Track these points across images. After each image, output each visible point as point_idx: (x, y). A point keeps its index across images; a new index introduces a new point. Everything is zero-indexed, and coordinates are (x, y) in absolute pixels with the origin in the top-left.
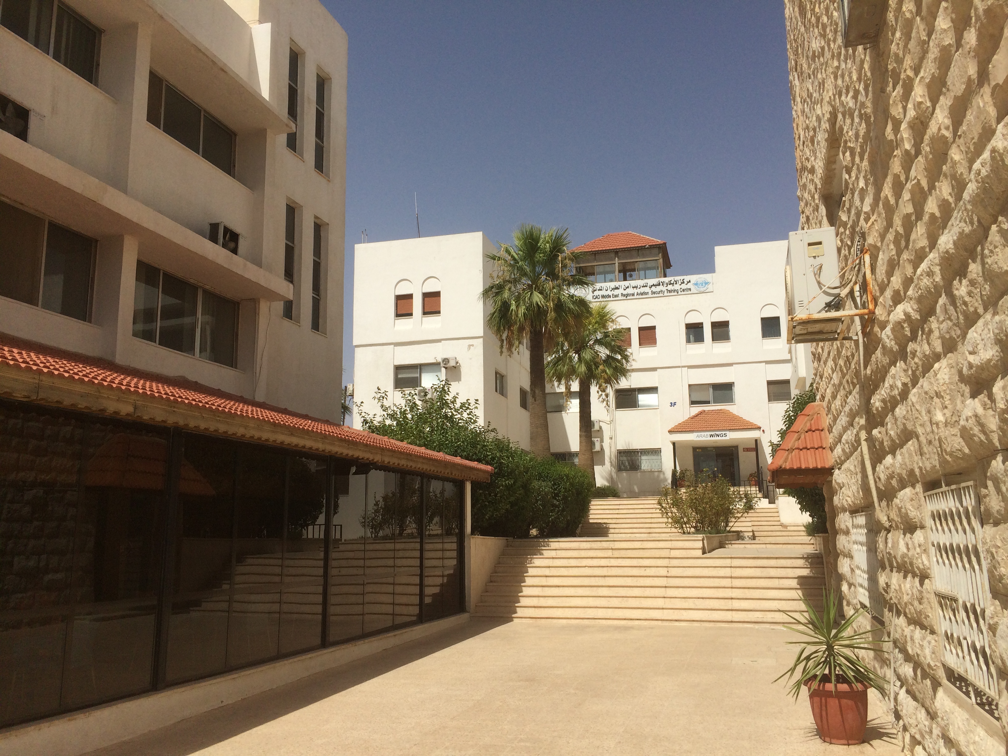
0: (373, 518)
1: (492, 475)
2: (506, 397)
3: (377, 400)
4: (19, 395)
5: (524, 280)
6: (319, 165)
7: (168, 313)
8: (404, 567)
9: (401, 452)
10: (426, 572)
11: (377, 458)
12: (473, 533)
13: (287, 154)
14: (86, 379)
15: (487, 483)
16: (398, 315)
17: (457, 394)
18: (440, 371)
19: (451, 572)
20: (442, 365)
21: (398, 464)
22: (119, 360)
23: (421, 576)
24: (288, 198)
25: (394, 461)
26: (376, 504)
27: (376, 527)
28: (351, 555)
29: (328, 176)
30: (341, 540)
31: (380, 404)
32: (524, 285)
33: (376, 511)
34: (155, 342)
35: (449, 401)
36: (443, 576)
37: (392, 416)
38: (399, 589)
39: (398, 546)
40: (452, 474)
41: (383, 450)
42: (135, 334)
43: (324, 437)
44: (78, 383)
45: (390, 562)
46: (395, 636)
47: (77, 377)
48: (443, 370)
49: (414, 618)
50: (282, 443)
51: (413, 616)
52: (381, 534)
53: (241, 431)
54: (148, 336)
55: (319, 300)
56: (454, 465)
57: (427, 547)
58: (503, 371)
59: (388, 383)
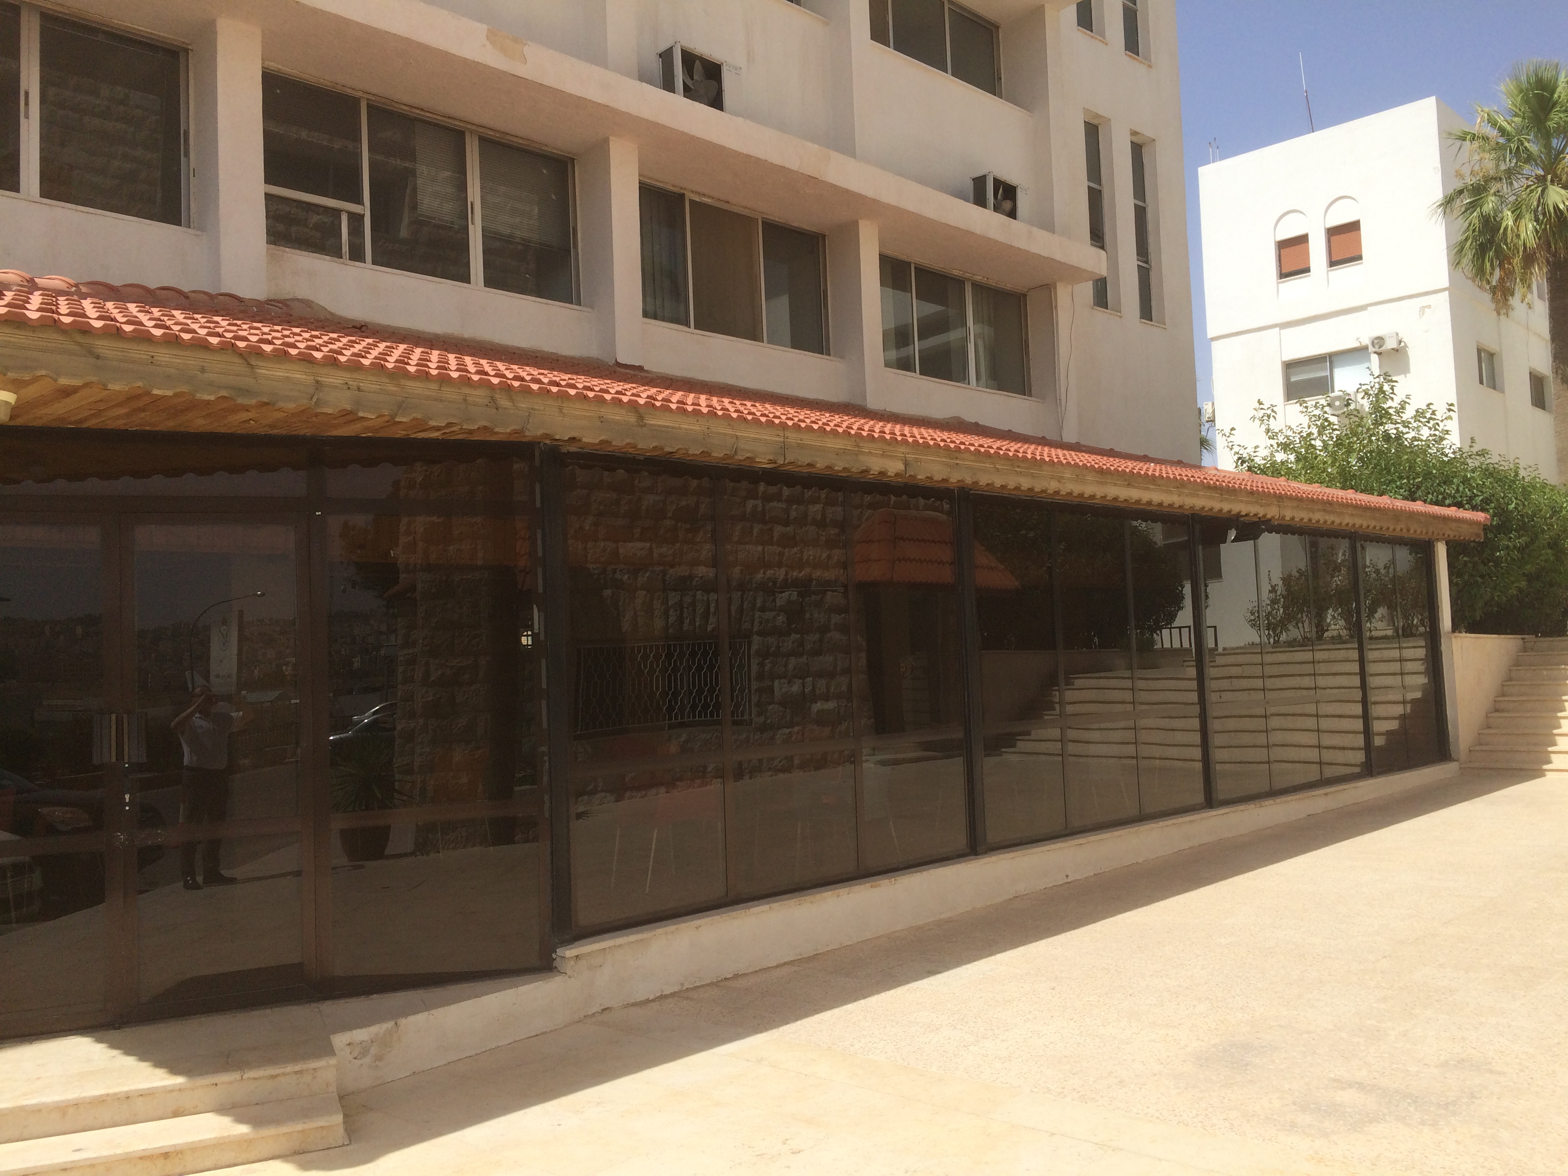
0: (1270, 613)
1: (1486, 528)
2: (1502, 391)
3: (1257, 422)
4: (763, 461)
5: (1527, 169)
6: (1132, 44)
7: (928, 328)
8: (1330, 688)
9: (1312, 500)
10: (1373, 697)
11: (1272, 512)
12: (1455, 628)
13: (1080, 36)
14: (840, 430)
15: (1479, 543)
16: (1284, 275)
17: (1408, 397)
18: (1369, 360)
19: (1418, 695)
20: (1371, 349)
21: (1310, 520)
22: (872, 403)
23: (1365, 702)
24: (1086, 111)
25: (1301, 516)
26: (1273, 590)
27: (1274, 627)
28: (1235, 671)
29: (1148, 58)
30: (1217, 650)
31: (1264, 427)
32: (1527, 179)
33: (1274, 602)
34: (915, 372)
35: (1391, 411)
36: (1404, 702)
37: (1285, 447)
38: (1325, 724)
39: (1319, 656)
40: (1408, 531)
41: (1280, 498)
42: (887, 365)
43: (1180, 485)
44: (831, 436)
45: (1307, 682)
46: (1326, 794)
47: (828, 428)
48: (1375, 358)
49: (1357, 770)
50: (1115, 499)
51: (1355, 765)
52: (1283, 637)
53: (1052, 486)
54: (905, 365)
55: (1148, 270)
56: (1412, 515)
57: (1371, 655)
58: (1493, 347)
59: (1275, 391)
